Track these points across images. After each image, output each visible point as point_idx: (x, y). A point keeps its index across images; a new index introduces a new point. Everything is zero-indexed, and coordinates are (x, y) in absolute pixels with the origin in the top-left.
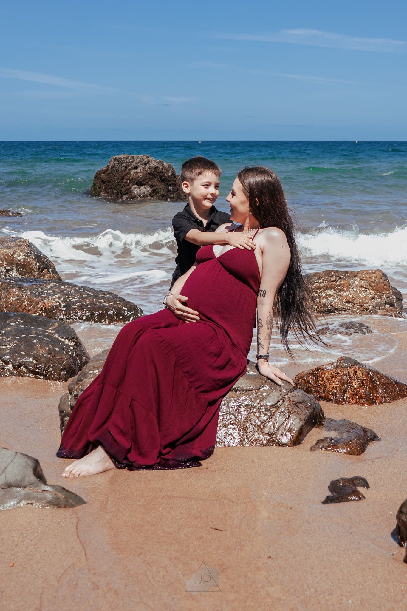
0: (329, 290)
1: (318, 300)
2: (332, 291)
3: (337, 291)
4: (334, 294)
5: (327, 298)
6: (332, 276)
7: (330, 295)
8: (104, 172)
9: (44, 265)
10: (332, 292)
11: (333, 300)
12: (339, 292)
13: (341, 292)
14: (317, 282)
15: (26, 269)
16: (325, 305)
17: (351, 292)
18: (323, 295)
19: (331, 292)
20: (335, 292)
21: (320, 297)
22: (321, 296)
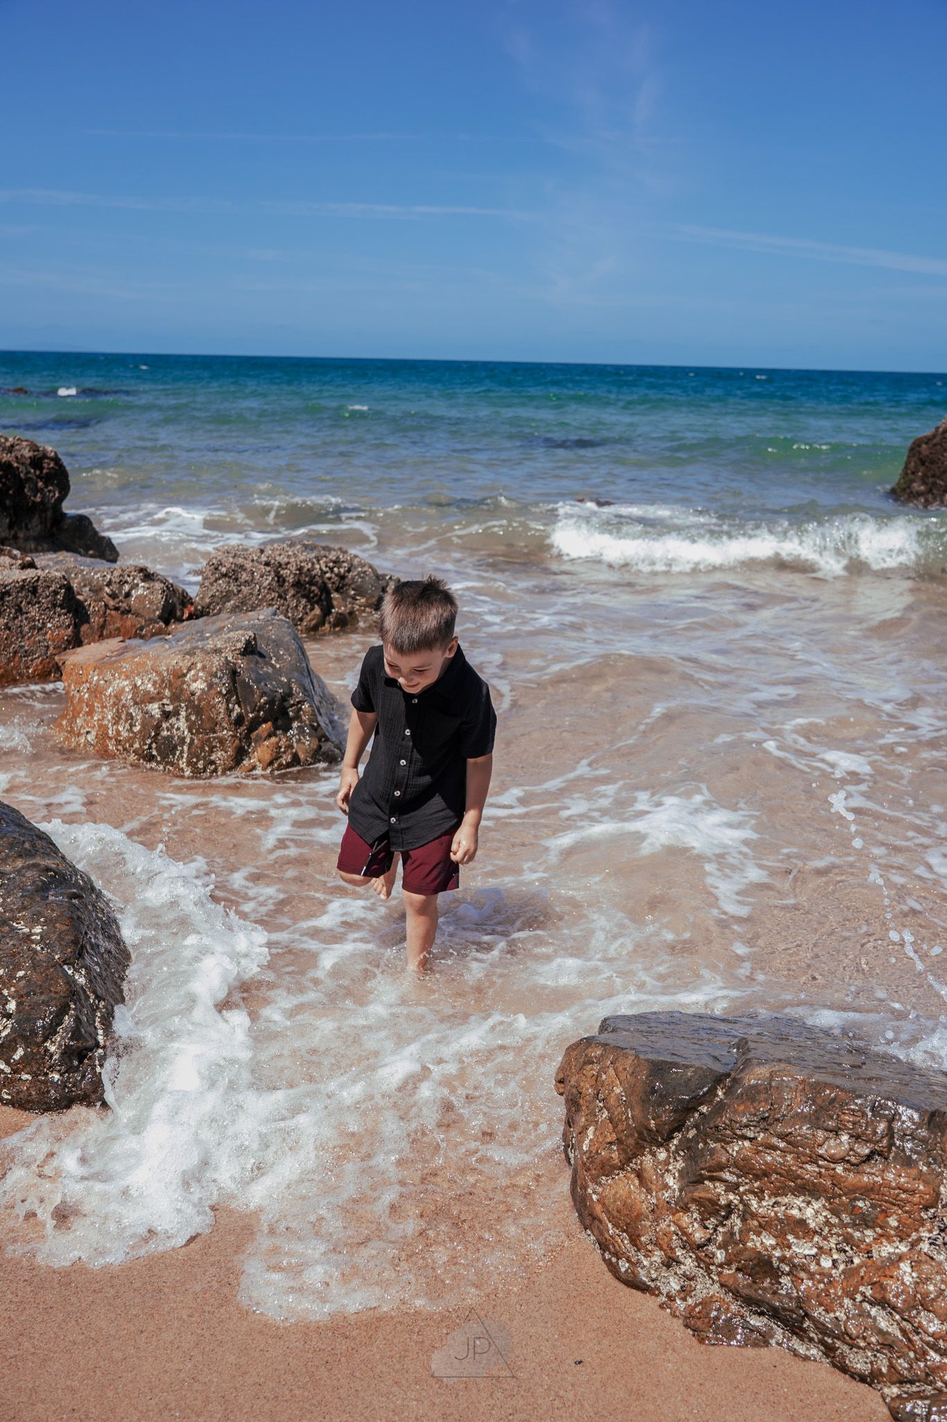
0: (801, 1199)
1: (736, 1222)
2: (817, 1205)
3: (846, 1218)
4: (827, 1223)
5: (780, 1236)
6: (836, 1132)
7: (802, 1223)
8: (927, 440)
9: (259, 711)
10: (817, 1212)
11: (815, 1257)
12: (854, 1226)
13: (869, 1232)
14: (744, 1138)
15: (201, 719)
16: (762, 1267)
17: (925, 1247)
18: (762, 1207)
19: (812, 1212)
20: (834, 1220)
21: (747, 1215)
22: (754, 1216)
